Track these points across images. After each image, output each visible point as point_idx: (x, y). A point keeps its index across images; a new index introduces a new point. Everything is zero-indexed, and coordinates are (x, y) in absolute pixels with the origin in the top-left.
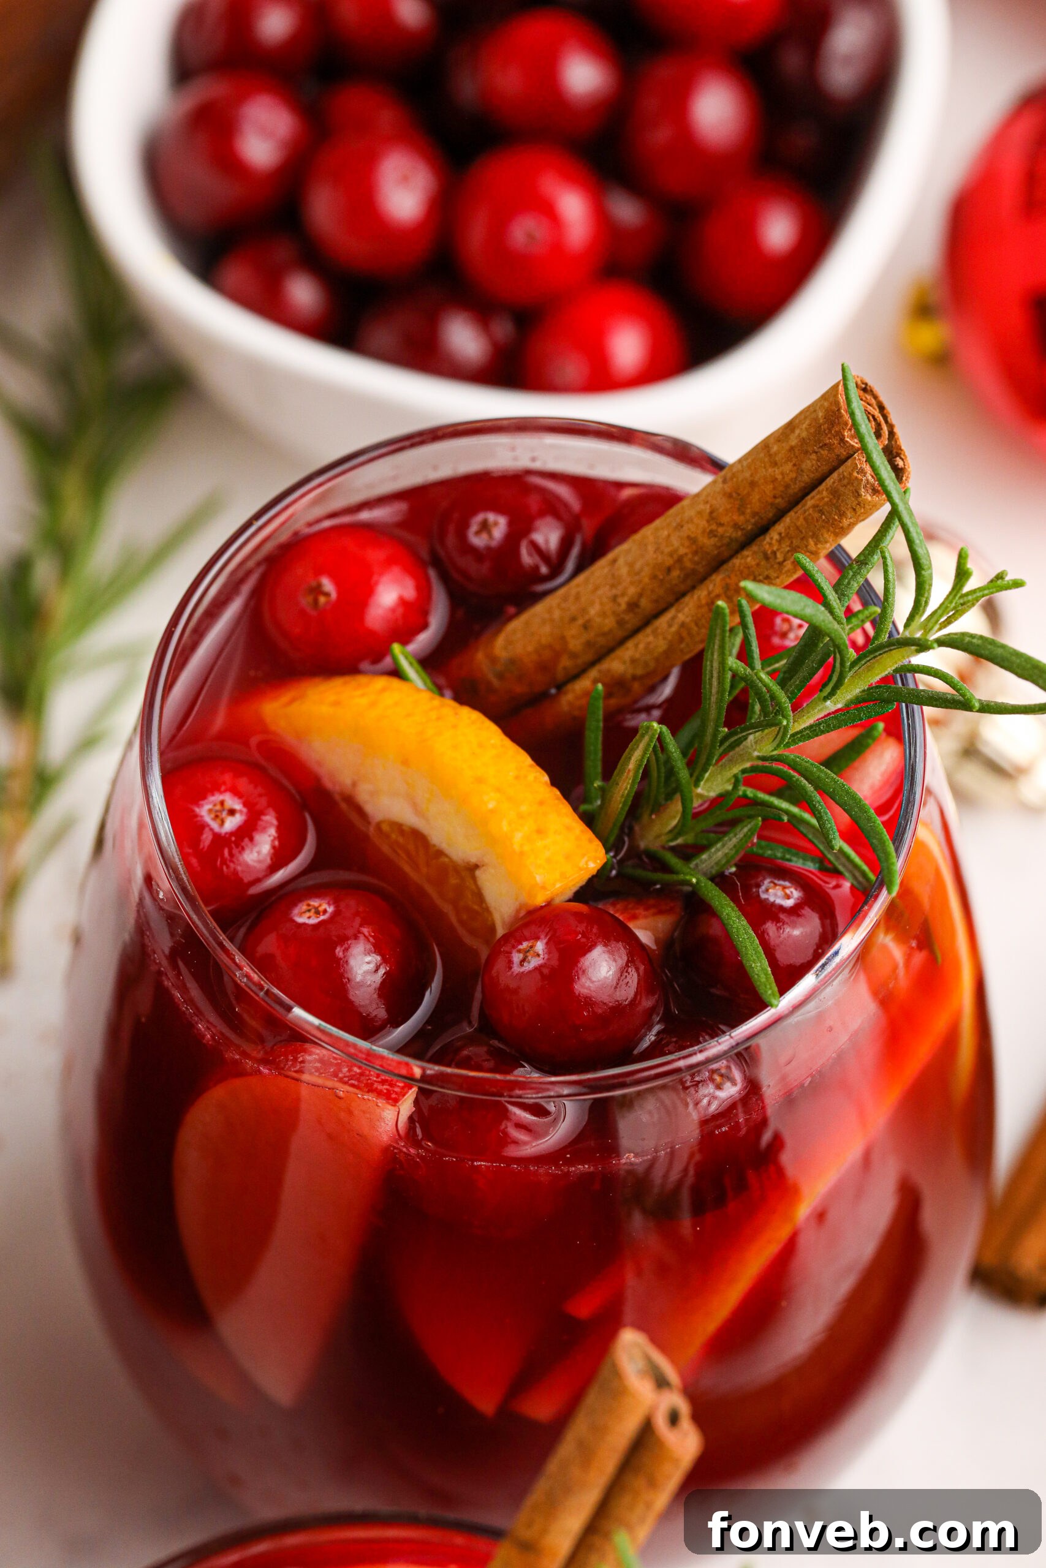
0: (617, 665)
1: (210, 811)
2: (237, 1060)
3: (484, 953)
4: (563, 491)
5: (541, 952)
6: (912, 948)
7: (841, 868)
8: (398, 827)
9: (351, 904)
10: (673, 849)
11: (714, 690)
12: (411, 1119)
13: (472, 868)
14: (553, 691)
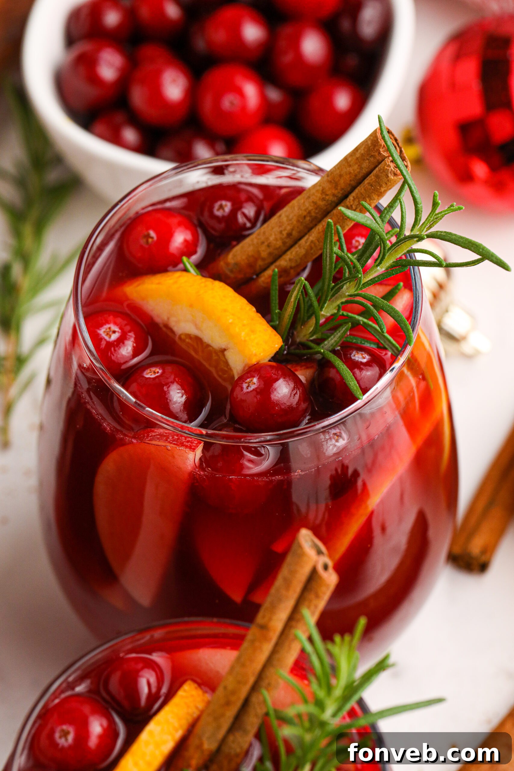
0: (283, 262)
1: (104, 332)
2: (122, 438)
3: (230, 388)
4: (255, 191)
5: (256, 382)
6: (420, 379)
7: (386, 346)
8: (189, 336)
9: (169, 369)
10: (312, 341)
11: (328, 263)
12: (200, 459)
13: (223, 351)
14: (255, 277)
